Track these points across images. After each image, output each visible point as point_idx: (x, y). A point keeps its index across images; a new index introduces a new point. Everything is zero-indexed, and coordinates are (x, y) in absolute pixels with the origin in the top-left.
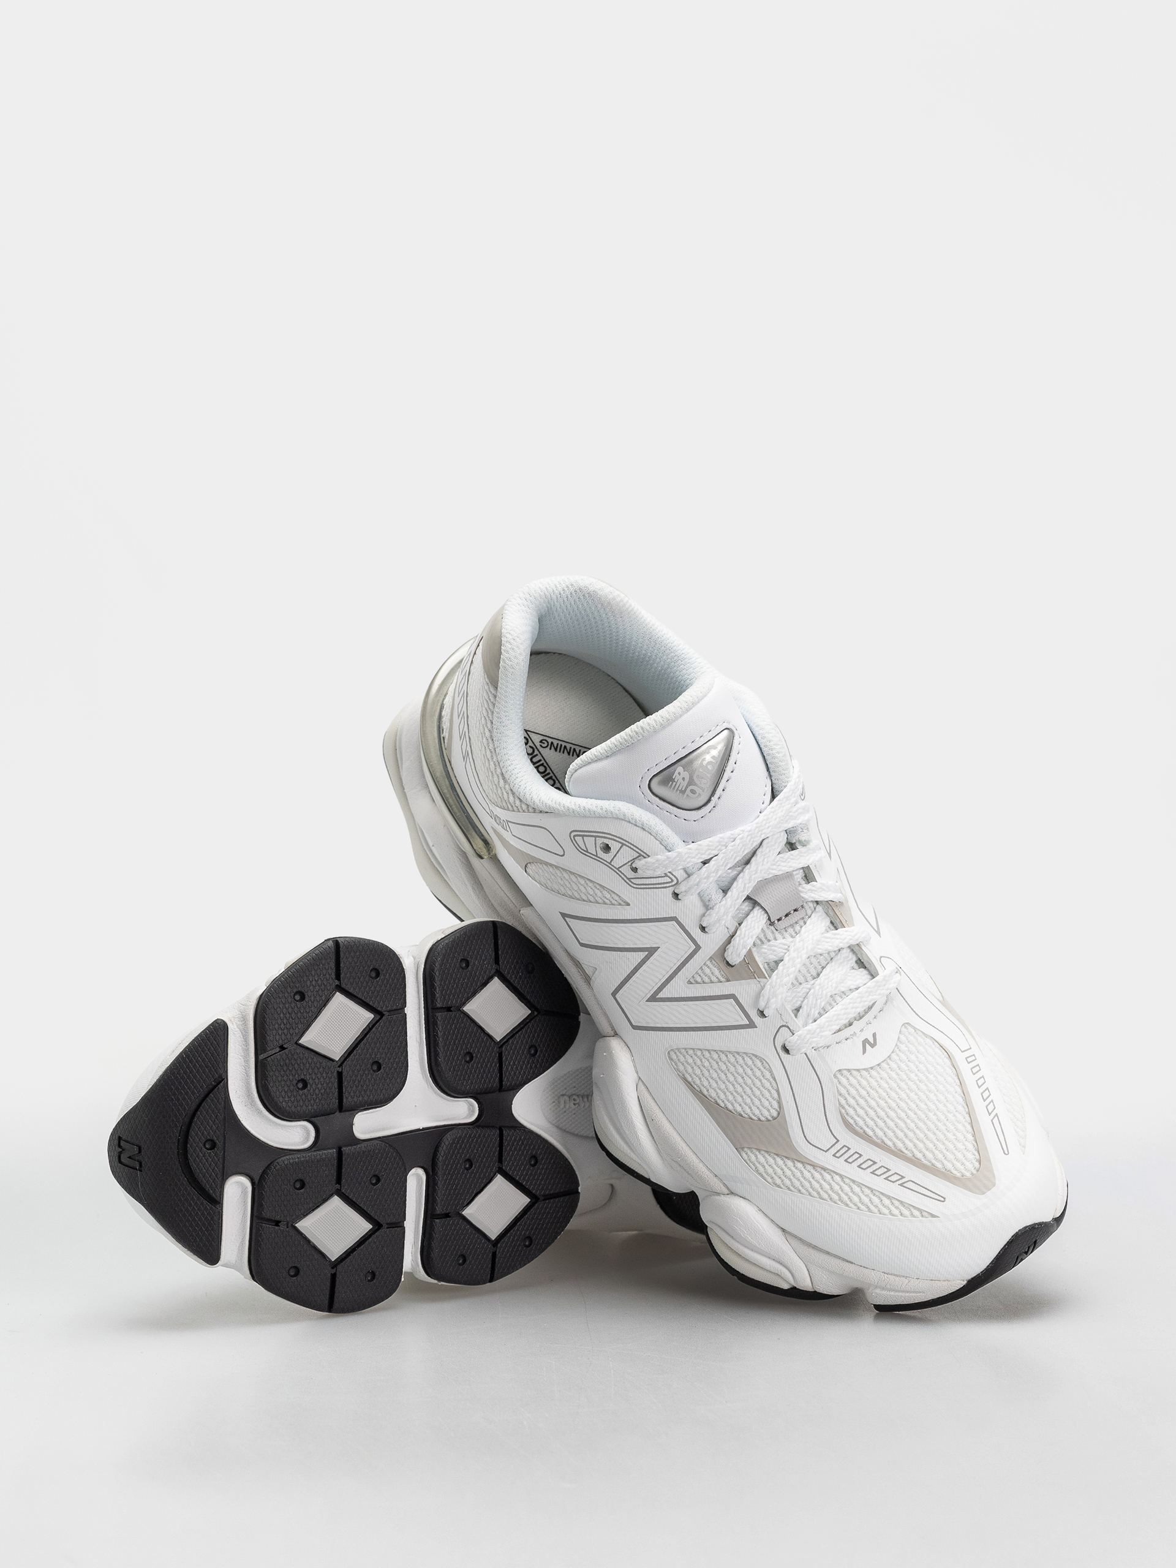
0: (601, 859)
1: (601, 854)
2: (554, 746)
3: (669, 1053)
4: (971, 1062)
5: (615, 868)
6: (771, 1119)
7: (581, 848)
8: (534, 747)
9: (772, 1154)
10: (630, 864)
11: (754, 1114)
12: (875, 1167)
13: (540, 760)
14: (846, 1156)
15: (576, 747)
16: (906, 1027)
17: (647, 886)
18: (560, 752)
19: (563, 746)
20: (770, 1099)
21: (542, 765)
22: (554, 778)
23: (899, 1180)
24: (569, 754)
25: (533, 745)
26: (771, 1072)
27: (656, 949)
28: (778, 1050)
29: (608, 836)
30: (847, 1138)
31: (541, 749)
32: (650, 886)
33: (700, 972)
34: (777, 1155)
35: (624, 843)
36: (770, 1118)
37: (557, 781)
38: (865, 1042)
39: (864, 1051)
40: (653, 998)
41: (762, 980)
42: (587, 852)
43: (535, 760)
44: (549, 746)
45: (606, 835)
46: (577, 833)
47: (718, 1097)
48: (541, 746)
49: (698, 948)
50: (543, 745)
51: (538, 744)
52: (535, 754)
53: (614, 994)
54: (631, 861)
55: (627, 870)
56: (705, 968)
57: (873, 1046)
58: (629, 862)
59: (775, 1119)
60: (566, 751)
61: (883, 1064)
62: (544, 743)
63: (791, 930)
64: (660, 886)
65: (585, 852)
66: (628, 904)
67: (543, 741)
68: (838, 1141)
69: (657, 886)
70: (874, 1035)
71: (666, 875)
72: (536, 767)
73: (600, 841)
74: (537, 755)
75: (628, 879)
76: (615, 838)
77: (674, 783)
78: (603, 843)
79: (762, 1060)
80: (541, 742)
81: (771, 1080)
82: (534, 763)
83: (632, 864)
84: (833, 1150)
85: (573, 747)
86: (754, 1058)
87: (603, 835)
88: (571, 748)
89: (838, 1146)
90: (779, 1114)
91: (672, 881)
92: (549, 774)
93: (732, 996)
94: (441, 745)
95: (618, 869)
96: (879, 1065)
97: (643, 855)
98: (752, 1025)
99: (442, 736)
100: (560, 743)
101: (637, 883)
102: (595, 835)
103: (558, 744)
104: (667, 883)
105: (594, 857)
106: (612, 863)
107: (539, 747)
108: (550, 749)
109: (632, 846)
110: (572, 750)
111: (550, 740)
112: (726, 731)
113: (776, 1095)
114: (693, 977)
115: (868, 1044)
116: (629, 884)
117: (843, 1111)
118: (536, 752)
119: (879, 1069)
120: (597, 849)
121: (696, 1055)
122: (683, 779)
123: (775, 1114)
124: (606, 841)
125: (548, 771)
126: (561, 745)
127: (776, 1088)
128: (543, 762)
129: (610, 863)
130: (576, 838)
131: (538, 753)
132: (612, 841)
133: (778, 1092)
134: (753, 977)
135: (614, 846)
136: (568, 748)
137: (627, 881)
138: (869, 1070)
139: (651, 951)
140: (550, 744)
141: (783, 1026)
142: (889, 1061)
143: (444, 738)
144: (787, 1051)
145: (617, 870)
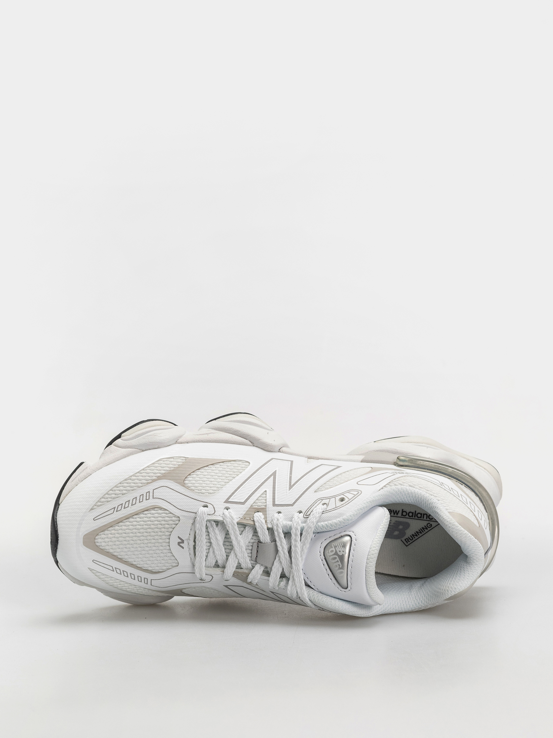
0: (340, 495)
1: (342, 496)
2: (425, 528)
4: (144, 580)
5: (331, 498)
6: (185, 479)
7: (352, 491)
8: (431, 520)
10: (328, 504)
11: (194, 474)
12: (131, 502)
13: (423, 518)
14: (145, 496)
15: (417, 537)
16: (177, 563)
17: (314, 504)
18: (421, 529)
19: (422, 532)
20: (192, 485)
21: (421, 517)
22: (411, 517)
23: (117, 509)
24: (417, 532)
25: (432, 520)
28: (208, 504)
30: (152, 502)
31: (428, 522)
33: (265, 498)
34: (171, 470)
35: (337, 508)
37: (409, 517)
38: (183, 542)
39: (179, 537)
43: (425, 516)
44: (426, 527)
48: (429, 523)
50: (429, 524)
51: (431, 523)
52: (428, 518)
54: (328, 506)
55: (326, 501)
56: (265, 501)
57: (179, 543)
60: (419, 532)
61: (168, 540)
62: (430, 525)
63: (251, 548)
65: (349, 492)
66: (315, 492)
67: (430, 526)
68: (153, 498)
70: (183, 548)
72: (422, 514)
73: (346, 500)
74: (427, 518)
76: (342, 506)
77: (341, 546)
80: (431, 525)
82: (424, 514)
84: (151, 493)
85: (419, 536)
87: (347, 502)
88: (419, 535)
89: (151, 497)
90: (184, 484)
91: (306, 516)
92: (415, 517)
93: (244, 503)
94: (460, 481)
96: (169, 539)
99: (464, 484)
100: (425, 532)
101: (318, 501)
102: (351, 500)
103: (425, 531)
105: (344, 493)
107: (429, 522)
108: (425, 526)
110: (418, 535)
111: (429, 529)
112: (346, 586)
113: (192, 488)
114: (266, 494)
115: (181, 542)
116: (321, 498)
117: (163, 509)
118: (428, 519)
119: (167, 537)
120: (345, 496)
122: (340, 551)
123: (185, 482)
124: (344, 502)
125: (416, 518)
126: (423, 532)
128: (422, 518)
129: (335, 497)
130: (357, 492)
131: (427, 520)
132: (342, 504)
135: (339, 503)
136: (419, 534)
137: (323, 498)
138: (170, 533)
140: (427, 528)
141: (214, 513)
142: (168, 544)
143: (462, 485)
144: (204, 506)
145: (329, 498)
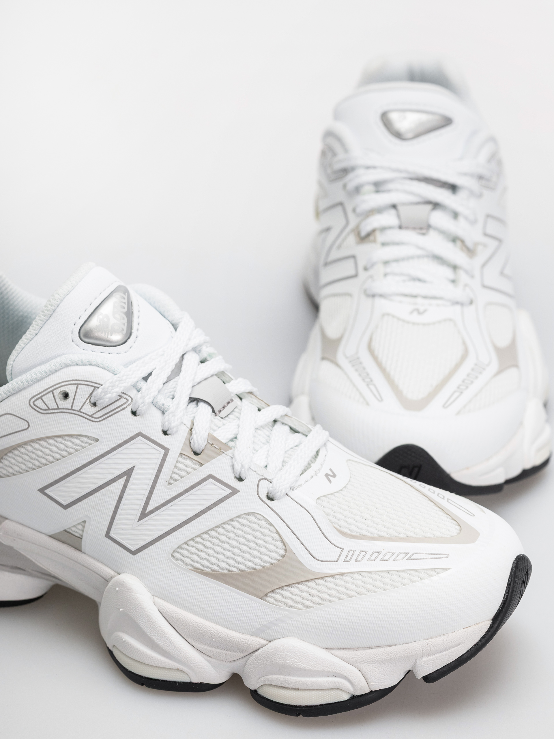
0: (63, 409)
1: (61, 404)
3: (172, 556)
5: (77, 411)
6: (281, 558)
7: (43, 410)
9: (294, 585)
10: (88, 401)
11: (265, 562)
12: (381, 556)
14: (354, 557)
16: (349, 462)
17: (109, 415)
20: (273, 542)
23: (405, 556)
26: (266, 520)
27: (132, 470)
28: (264, 500)
29: (63, 384)
30: (347, 544)
32: (111, 414)
33: (176, 470)
34: (298, 583)
35: (77, 382)
36: (279, 558)
38: (327, 476)
39: (330, 482)
40: (144, 515)
41: (229, 452)
42: (49, 409)
45: (61, 385)
46: (33, 400)
47: (229, 565)
49: (167, 450)
53: (108, 535)
54: (89, 397)
55: (88, 409)
56: (178, 465)
57: (334, 477)
58: (87, 399)
59: (284, 556)
61: (347, 486)
64: (119, 409)
65: (48, 411)
66: (97, 440)
68: (343, 549)
69: (117, 410)
70: (331, 469)
71: (121, 397)
73: (56, 392)
75: (91, 416)
76: (69, 383)
78: (61, 392)
79: (253, 514)
81: (268, 526)
83: (90, 400)
84: (342, 558)
86: (246, 516)
87: (59, 385)
89: (345, 553)
90: (286, 550)
91: (127, 400)
93: (210, 476)
95: (79, 411)
96: (345, 487)
97: (95, 386)
98: (235, 492)
101: (99, 416)
102: (51, 390)
104: (124, 404)
105: (56, 411)
106: (73, 408)
109: (86, 383)
113: (276, 537)
114: (171, 478)
115: (330, 476)
116: (93, 421)
117: (336, 526)
119: (347, 489)
120: (57, 401)
121: (197, 543)
123: (282, 552)
124: (63, 389)
127: (275, 531)
129: (71, 409)
130: (36, 403)
132: (68, 386)
133: (278, 533)
134: (221, 453)
135: (71, 391)
137: (91, 418)
138: (340, 491)
139: (128, 473)
141: (261, 480)
142: (351, 483)
144: (271, 499)
145: (80, 413)
